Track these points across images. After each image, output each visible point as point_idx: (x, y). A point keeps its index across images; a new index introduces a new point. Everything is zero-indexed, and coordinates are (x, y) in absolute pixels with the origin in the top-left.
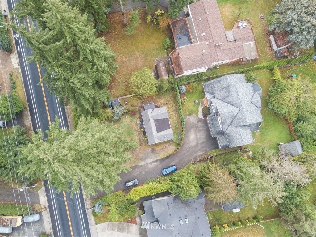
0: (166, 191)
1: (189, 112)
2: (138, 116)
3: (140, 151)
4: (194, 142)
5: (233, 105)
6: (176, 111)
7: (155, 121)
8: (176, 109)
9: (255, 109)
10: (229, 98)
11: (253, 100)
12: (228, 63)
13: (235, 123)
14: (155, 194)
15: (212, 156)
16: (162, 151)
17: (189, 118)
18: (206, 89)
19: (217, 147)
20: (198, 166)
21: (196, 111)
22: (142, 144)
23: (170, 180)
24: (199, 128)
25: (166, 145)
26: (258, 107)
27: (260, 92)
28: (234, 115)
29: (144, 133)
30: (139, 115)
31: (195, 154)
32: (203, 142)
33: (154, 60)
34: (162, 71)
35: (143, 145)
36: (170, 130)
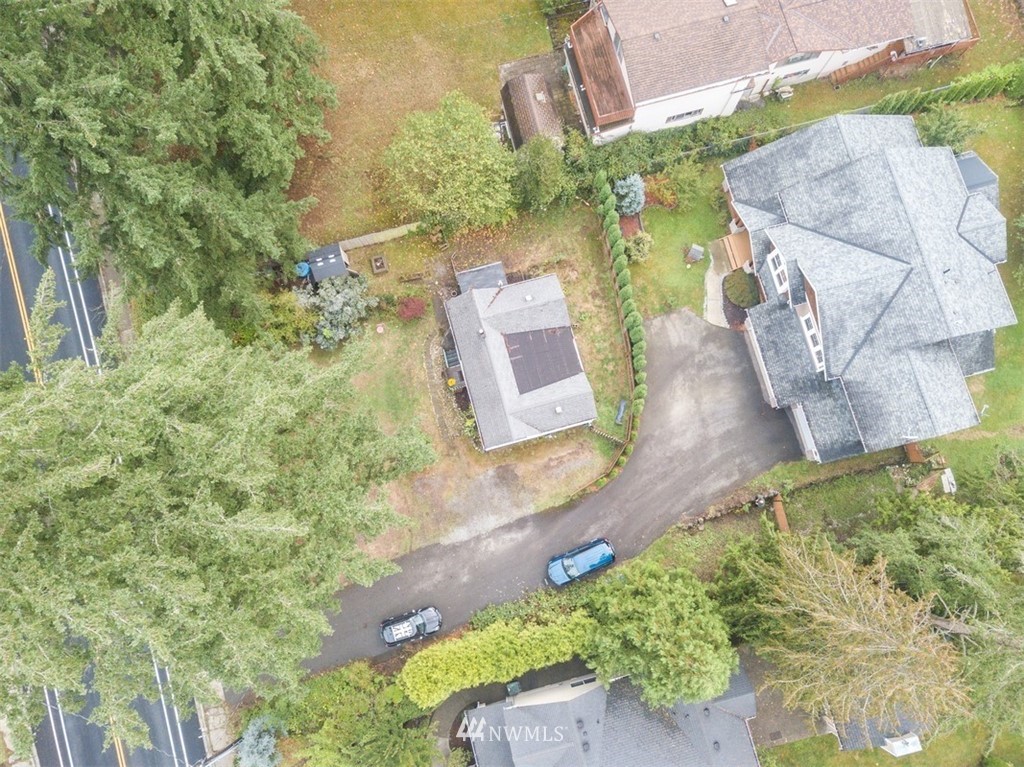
0: (568, 658)
1: (663, 297)
2: (431, 323)
3: (445, 479)
4: (689, 435)
5: (875, 249)
6: (603, 298)
7: (509, 339)
8: (602, 289)
9: (980, 268)
10: (855, 217)
11: (966, 226)
12: (829, 77)
13: (886, 334)
14: (519, 675)
15: (772, 492)
16: (543, 477)
17: (663, 328)
18: (739, 192)
19: (795, 452)
20: (710, 541)
21: (693, 294)
22: (454, 448)
23: (583, 606)
24: (709, 368)
25: (563, 452)
26: (991, 260)
27: (993, 189)
28: (882, 295)
29: (463, 398)
30: (437, 319)
31: (698, 488)
32: (729, 431)
33: (499, 72)
34: (535, 111)
35: (458, 455)
36: (581, 378)
